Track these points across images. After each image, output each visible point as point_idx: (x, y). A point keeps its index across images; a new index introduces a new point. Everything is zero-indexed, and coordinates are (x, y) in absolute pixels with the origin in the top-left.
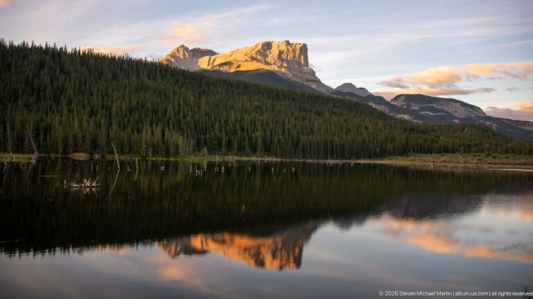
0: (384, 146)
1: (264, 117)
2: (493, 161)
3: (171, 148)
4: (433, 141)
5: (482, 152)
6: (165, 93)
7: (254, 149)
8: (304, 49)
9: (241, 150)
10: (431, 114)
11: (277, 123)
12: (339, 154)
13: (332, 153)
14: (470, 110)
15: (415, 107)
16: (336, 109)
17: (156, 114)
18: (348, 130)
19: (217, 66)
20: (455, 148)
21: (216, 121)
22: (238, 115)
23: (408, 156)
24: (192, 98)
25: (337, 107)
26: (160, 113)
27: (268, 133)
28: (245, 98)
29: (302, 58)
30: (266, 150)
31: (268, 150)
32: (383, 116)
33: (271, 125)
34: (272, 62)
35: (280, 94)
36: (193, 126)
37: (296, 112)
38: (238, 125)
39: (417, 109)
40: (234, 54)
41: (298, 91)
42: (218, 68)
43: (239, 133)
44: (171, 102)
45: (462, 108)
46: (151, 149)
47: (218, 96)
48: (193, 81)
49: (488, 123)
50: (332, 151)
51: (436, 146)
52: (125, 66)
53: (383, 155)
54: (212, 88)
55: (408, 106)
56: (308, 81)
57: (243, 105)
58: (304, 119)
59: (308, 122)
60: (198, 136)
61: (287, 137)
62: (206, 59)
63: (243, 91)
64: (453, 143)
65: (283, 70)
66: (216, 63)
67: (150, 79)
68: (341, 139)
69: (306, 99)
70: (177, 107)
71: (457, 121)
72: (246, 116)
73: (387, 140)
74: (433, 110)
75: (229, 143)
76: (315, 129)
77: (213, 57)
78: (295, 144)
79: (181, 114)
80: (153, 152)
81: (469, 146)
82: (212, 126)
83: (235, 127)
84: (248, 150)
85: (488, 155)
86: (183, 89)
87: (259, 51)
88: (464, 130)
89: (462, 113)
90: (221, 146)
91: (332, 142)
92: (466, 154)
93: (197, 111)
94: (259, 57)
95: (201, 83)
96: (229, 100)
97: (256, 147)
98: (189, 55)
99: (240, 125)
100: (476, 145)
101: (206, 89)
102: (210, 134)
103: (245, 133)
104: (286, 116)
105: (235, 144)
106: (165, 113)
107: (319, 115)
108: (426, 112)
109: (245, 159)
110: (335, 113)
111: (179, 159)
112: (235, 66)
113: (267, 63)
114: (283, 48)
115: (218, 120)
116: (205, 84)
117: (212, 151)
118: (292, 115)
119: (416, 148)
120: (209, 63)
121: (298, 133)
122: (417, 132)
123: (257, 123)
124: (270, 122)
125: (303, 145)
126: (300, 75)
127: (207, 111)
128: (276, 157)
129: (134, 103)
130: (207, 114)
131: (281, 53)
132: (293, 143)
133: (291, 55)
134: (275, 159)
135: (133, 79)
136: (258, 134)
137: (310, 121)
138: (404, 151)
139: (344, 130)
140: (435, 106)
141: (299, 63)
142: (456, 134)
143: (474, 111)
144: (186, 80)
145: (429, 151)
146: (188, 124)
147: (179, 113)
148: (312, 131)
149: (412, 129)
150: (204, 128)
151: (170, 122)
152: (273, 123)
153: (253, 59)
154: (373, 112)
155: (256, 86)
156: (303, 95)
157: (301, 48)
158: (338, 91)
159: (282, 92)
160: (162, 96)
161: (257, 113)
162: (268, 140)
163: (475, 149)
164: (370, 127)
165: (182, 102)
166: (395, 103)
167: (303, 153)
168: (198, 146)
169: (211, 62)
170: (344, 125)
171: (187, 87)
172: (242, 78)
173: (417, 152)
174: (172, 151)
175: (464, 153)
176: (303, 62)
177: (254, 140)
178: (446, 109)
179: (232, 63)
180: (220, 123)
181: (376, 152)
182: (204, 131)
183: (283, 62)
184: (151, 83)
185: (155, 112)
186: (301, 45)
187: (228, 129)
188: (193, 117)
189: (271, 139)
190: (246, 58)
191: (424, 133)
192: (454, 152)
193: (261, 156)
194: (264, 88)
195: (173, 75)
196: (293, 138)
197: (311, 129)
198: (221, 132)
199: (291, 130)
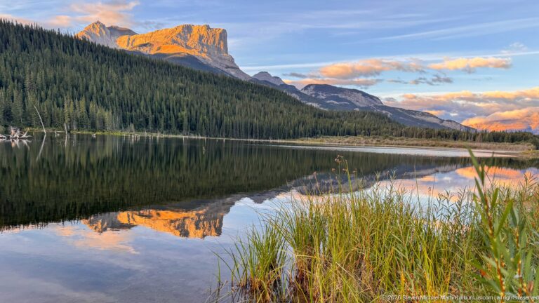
0: (297, 128)
1: (189, 98)
2: (390, 142)
3: (98, 122)
4: (338, 125)
5: (380, 135)
6: (85, 69)
7: (180, 128)
8: (223, 35)
9: (168, 127)
10: (336, 102)
11: (201, 104)
12: (258, 134)
13: (252, 134)
14: (370, 100)
15: (322, 96)
16: (254, 95)
17: (77, 90)
18: (266, 114)
19: (136, 46)
20: (357, 131)
21: (141, 99)
22: (163, 94)
23: (317, 138)
24: (114, 75)
25: (255, 93)
26: (81, 89)
27: (193, 113)
28: (169, 79)
29: (222, 43)
30: (192, 129)
31: (193, 129)
32: (295, 102)
33: (196, 106)
34: (193, 47)
35: (203, 77)
36: (117, 104)
37: (218, 95)
38: (163, 104)
39: (324, 98)
40: (154, 35)
41: (219, 75)
42: (138, 49)
43: (165, 111)
44: (93, 77)
45: (363, 97)
46: (75, 123)
47: (141, 75)
48: (114, 59)
49: (384, 112)
50: (251, 131)
51: (341, 129)
52: (35, 36)
53: (296, 135)
54: (134, 66)
55: (317, 95)
56: (227, 67)
57: (167, 85)
58: (226, 102)
59: (229, 104)
60: (123, 114)
61: (211, 118)
62: (125, 38)
63: (167, 72)
64: (355, 127)
65: (204, 55)
66: (135, 44)
67: (66, 52)
68: (259, 121)
69: (227, 83)
70: (100, 84)
71: (357, 109)
72: (171, 96)
73: (299, 123)
74: (337, 99)
75: (156, 121)
76: (237, 112)
77: (132, 37)
78: (219, 124)
79: (104, 89)
80: (78, 126)
81: (369, 130)
82: (138, 104)
83: (161, 106)
84: (174, 128)
85: (386, 137)
86: (104, 66)
87: (179, 34)
88: (364, 116)
89: (363, 103)
90: (147, 123)
91: (251, 124)
92: (366, 137)
93: (120, 89)
94: (179, 40)
95: (123, 61)
96: (152, 79)
97: (182, 125)
98: (106, 33)
99: (165, 104)
100: (374, 129)
101: (129, 67)
102: (135, 111)
103: (171, 112)
104: (209, 98)
105: (162, 122)
106: (87, 88)
107: (239, 99)
108: (331, 101)
109: (171, 136)
110: (254, 99)
111: (106, 133)
112: (156, 47)
113: (187, 47)
114: (204, 32)
115: (143, 98)
116: (127, 62)
117: (138, 128)
118: (215, 98)
119: (323, 130)
120: (129, 43)
121: (221, 114)
122: (325, 117)
123: (182, 103)
124: (194, 102)
125: (226, 126)
126: (220, 61)
127: (131, 88)
128: (202, 135)
129: (51, 76)
130: (131, 92)
131: (201, 38)
132: (217, 123)
133: (211, 40)
134: (200, 137)
135: (47, 51)
136: (184, 113)
137: (231, 105)
138: (313, 134)
139: (262, 114)
140: (340, 96)
141: (219, 50)
142: (358, 120)
143: (373, 101)
144: (107, 57)
145: (334, 134)
146: (112, 100)
147: (102, 89)
148: (234, 114)
149: (320, 115)
150: (129, 105)
151: (93, 97)
152: (197, 104)
153: (174, 42)
154: (287, 99)
155: (179, 67)
156: (224, 79)
157: (221, 34)
158: (255, 79)
159: (205, 76)
160: (82, 72)
161: (181, 93)
162: (194, 119)
163: (374, 132)
164: (285, 112)
165: (104, 78)
166: (305, 92)
167: (226, 132)
168: (124, 123)
169: (130, 42)
170: (262, 108)
171: (108, 64)
172: (164, 59)
173: (325, 135)
174: (98, 125)
175: (365, 135)
176: (222, 48)
177: (180, 119)
178: (349, 98)
179: (153, 45)
180: (145, 101)
181: (289, 134)
182: (130, 109)
183: (203, 47)
184: (67, 57)
185: (76, 87)
186: (220, 31)
187: (154, 107)
188: (117, 94)
189: (196, 119)
190: (166, 40)
191: (331, 118)
192: (356, 135)
193: (187, 135)
194: (187, 70)
195: (91, 50)
196: (216, 119)
197: (233, 111)
198: (147, 110)
199: (215, 111)
